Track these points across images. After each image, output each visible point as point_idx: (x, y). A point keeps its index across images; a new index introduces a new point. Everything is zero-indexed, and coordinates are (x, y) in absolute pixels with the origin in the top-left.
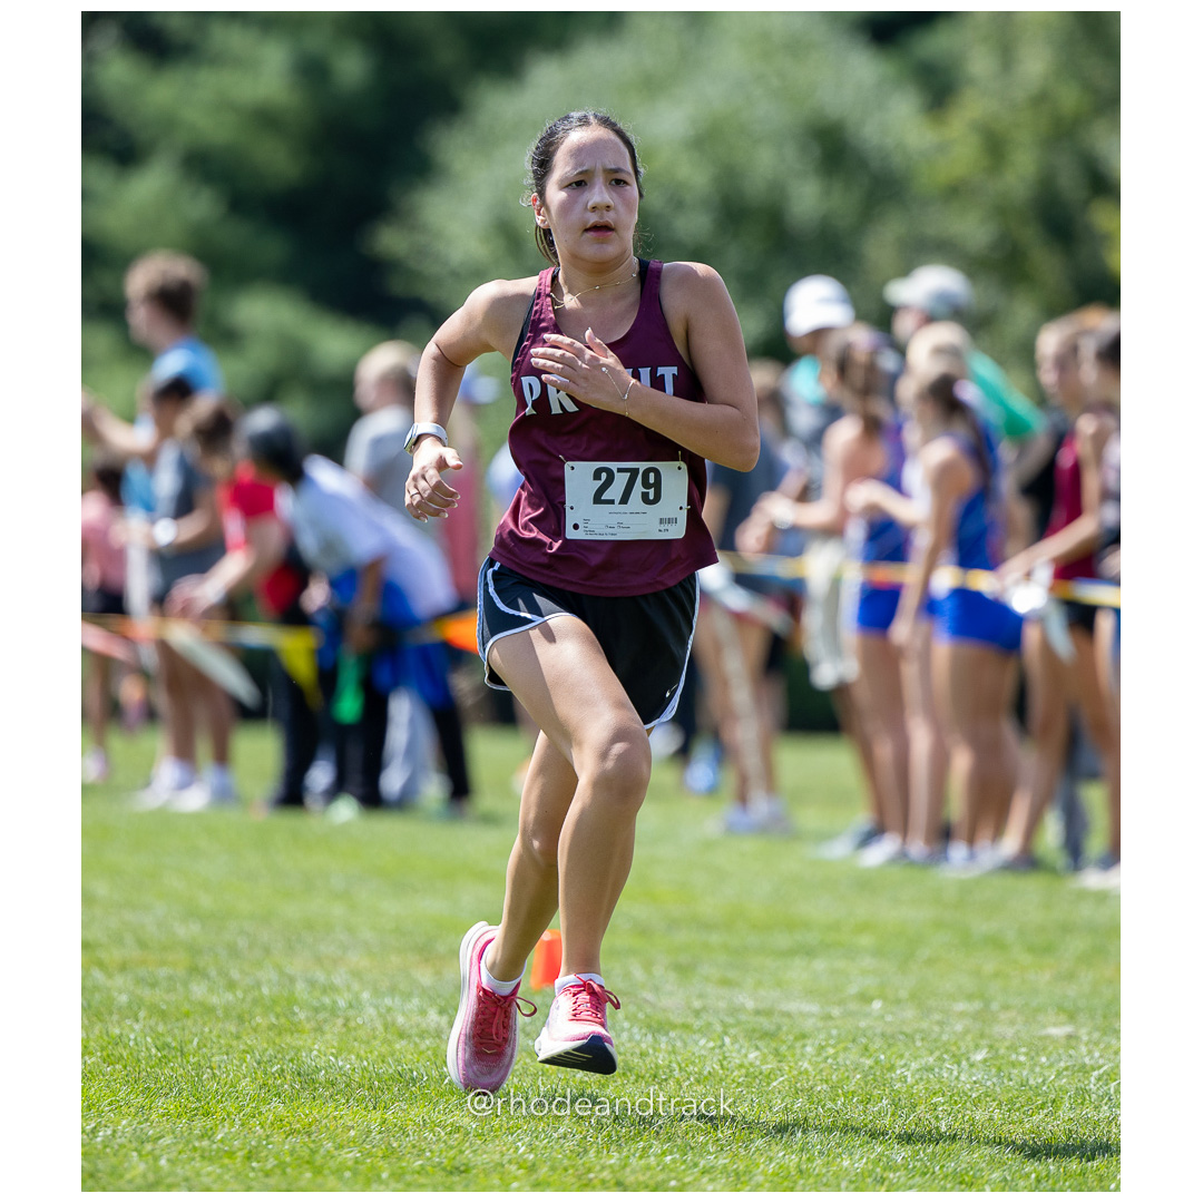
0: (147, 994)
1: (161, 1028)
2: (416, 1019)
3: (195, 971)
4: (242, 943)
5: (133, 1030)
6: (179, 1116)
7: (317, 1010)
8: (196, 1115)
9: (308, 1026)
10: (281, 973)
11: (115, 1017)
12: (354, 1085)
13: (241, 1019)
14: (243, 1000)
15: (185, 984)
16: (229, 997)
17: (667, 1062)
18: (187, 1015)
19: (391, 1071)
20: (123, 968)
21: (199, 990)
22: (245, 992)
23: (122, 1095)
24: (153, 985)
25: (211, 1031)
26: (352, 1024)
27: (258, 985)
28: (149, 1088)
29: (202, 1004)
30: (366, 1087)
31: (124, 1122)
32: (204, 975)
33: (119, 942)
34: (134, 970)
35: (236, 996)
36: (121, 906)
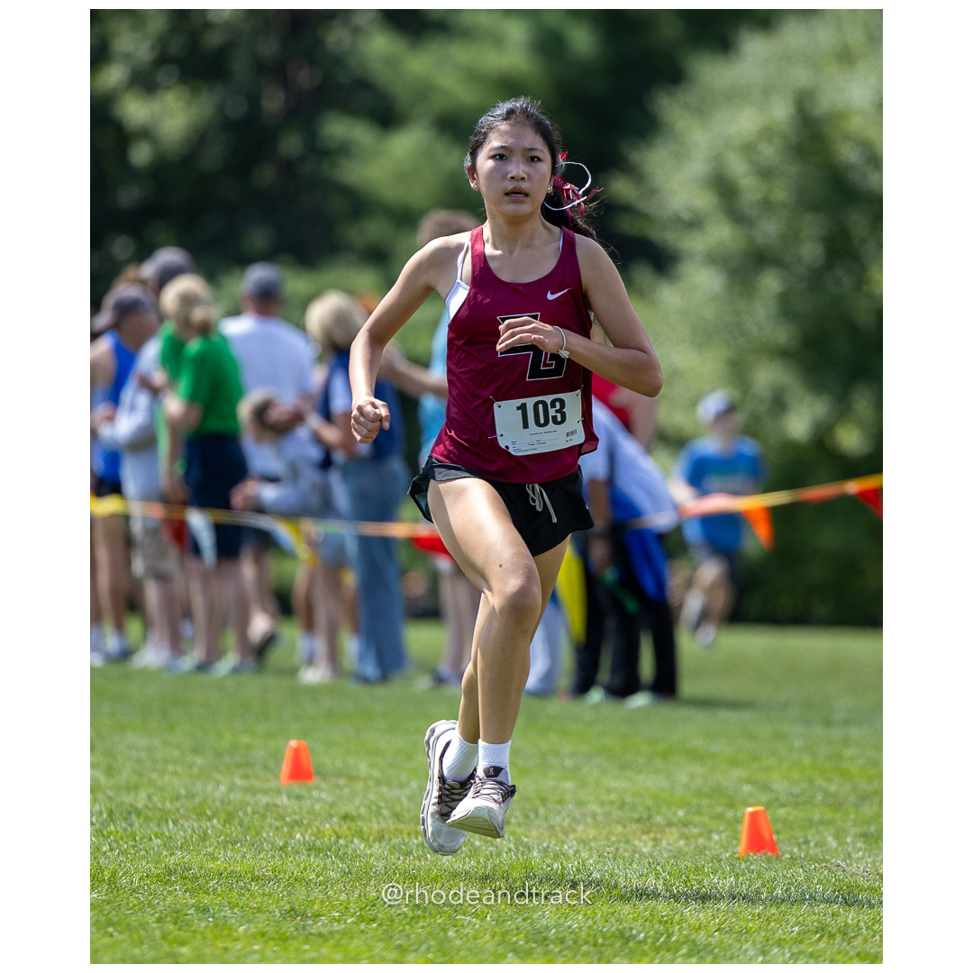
0: (400, 860)
12: (580, 942)
17: (855, 921)
19: (613, 929)
20: (380, 838)
24: (408, 853)
27: (499, 854)
30: (592, 943)
33: (379, 814)
34: (390, 840)
35: (478, 862)
36: (378, 783)
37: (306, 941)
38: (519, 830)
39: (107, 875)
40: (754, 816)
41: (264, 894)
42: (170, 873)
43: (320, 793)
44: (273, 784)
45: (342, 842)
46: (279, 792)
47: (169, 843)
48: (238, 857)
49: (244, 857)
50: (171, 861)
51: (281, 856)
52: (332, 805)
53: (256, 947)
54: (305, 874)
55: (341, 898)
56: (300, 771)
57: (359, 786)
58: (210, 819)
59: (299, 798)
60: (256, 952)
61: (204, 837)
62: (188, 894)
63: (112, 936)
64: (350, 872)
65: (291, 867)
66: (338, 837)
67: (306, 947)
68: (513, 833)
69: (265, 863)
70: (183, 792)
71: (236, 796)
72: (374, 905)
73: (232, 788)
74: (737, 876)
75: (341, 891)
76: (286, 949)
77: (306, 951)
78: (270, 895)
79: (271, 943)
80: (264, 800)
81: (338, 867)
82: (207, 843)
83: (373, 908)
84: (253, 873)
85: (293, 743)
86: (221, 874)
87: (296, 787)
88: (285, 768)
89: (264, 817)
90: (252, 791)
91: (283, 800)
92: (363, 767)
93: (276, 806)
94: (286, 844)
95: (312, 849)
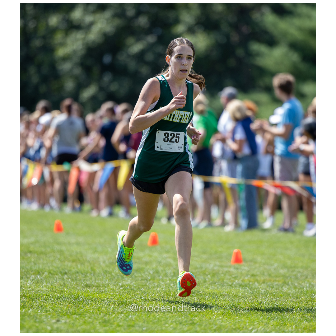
0: (270, 290)
3: (285, 283)
4: (299, 275)
6: (277, 326)
8: (282, 325)
10: (310, 284)
11: (260, 297)
13: (297, 297)
14: (298, 292)
15: (282, 287)
18: (281, 296)
20: (264, 282)
21: (285, 289)
22: (299, 289)
23: (260, 319)
24: (273, 287)
25: (288, 301)
27: (303, 288)
28: (268, 317)
29: (286, 293)
31: (260, 327)
32: (288, 284)
33: (263, 274)
34: (267, 283)
35: (296, 291)
36: (264, 264)
37: (237, 316)
38: (310, 280)
39: (172, 293)
41: (224, 300)
43: (244, 267)
44: (229, 264)
45: (251, 283)
46: (230, 267)
48: (216, 288)
49: (218, 288)
51: (230, 288)
52: (249, 271)
53: (220, 318)
54: (238, 294)
55: (250, 302)
56: (238, 260)
57: (257, 265)
58: (207, 275)
59: (237, 269)
60: (220, 319)
61: (205, 281)
62: (199, 300)
63: (172, 313)
64: (253, 293)
65: (233, 291)
66: (250, 282)
67: (237, 318)
68: (308, 281)
69: (225, 290)
70: (198, 266)
71: (216, 268)
72: (260, 304)
73: (215, 265)
75: (250, 300)
76: (230, 318)
77: (236, 319)
78: (226, 301)
79: (225, 316)
80: (226, 269)
81: (249, 291)
82: (206, 283)
83: (260, 305)
84: (220, 293)
85: (236, 251)
86: (210, 294)
87: (237, 265)
88: (233, 258)
89: (225, 275)
90: (222, 266)
91: (232, 270)
92: (259, 259)
93: (229, 272)
94: (232, 284)
95: (241, 285)
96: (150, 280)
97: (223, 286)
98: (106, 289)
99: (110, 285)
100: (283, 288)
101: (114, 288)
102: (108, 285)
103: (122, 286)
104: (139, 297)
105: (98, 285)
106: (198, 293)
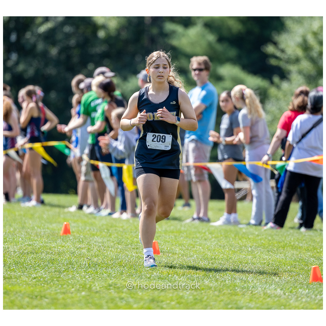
1: (195, 293)
2: (273, 292)
5: (186, 294)
7: (243, 288)
9: (240, 294)
13: (220, 291)
14: (220, 285)
16: (216, 284)
20: (184, 275)
21: (207, 282)
22: (221, 282)
24: (193, 280)
25: (210, 294)
26: (254, 293)
27: (225, 281)
29: (207, 286)
32: (209, 277)
34: (187, 275)
39: (88, 286)
40: (315, 268)
42: (110, 286)
45: (170, 276)
47: (109, 275)
50: (111, 282)
56: (156, 251)
61: (122, 274)
66: (169, 274)
69: (144, 283)
74: (309, 290)
82: (123, 276)
92: (177, 250)
94: (151, 276)
95: (160, 278)
96: (64, 271)
97: (141, 278)
98: (18, 280)
99: (22, 277)
100: (204, 281)
101: (27, 280)
102: (20, 276)
103: (35, 278)
104: (53, 290)
105: (9, 276)
106: (116, 286)
